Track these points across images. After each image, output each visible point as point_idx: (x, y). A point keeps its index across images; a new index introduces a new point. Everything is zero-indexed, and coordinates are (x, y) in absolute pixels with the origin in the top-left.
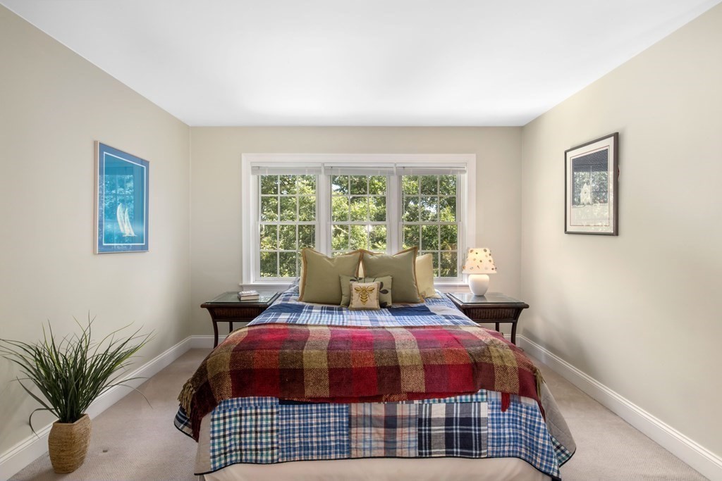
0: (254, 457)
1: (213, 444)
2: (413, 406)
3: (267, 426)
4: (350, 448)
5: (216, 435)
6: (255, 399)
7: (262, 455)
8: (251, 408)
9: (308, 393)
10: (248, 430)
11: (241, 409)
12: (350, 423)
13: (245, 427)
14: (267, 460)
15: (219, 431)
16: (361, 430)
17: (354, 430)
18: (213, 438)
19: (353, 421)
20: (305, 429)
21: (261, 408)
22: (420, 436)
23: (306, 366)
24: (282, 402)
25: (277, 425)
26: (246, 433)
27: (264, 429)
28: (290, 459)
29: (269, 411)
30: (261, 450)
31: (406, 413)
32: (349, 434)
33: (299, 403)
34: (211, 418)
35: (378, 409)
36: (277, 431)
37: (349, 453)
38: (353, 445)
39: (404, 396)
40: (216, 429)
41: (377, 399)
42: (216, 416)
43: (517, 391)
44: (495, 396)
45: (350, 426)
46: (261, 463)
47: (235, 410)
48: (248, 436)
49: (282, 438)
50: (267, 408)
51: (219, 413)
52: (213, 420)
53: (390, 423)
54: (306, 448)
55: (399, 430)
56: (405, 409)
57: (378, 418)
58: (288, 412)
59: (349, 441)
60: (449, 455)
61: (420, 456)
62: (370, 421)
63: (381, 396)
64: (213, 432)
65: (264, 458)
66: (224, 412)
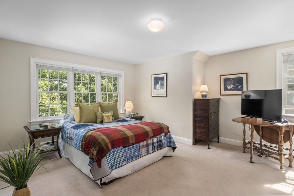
0: (119, 166)
1: (109, 165)
2: (151, 140)
3: (121, 155)
4: (140, 155)
5: (109, 162)
6: (117, 149)
7: (121, 164)
8: (116, 152)
9: (131, 142)
10: (116, 158)
11: (113, 153)
12: (140, 148)
13: (116, 157)
14: (123, 165)
15: (109, 161)
16: (142, 149)
17: (141, 150)
18: (108, 164)
19: (140, 147)
20: (130, 153)
21: (119, 151)
22: (153, 147)
23: (128, 136)
24: (124, 147)
25: (124, 154)
26: (116, 159)
27: (121, 156)
28: (128, 163)
29: (121, 151)
30: (121, 163)
31: (150, 142)
32: (140, 151)
33: (128, 146)
34: (106, 158)
35: (145, 143)
36: (124, 156)
37: (140, 156)
38: (141, 154)
39: (150, 138)
40: (108, 160)
41: (145, 140)
42: (107, 157)
43: (167, 132)
44: (164, 134)
45: (140, 149)
46: (122, 166)
47: (112, 153)
48: (117, 160)
49: (125, 158)
50: (120, 150)
51: (108, 155)
52: (107, 158)
53: (147, 146)
54: (131, 158)
55: (149, 147)
56: (150, 141)
57: (145, 145)
58: (126, 150)
59: (140, 153)
60: (158, 150)
61: (153, 152)
62: (144, 146)
63: (145, 139)
64: (108, 162)
65: (122, 165)
66: (109, 155)
